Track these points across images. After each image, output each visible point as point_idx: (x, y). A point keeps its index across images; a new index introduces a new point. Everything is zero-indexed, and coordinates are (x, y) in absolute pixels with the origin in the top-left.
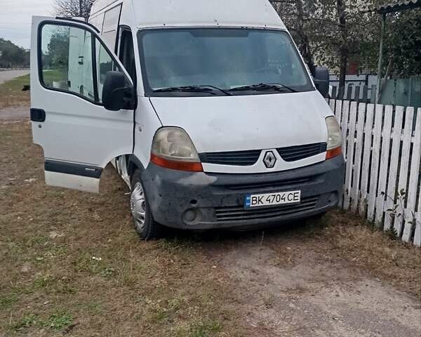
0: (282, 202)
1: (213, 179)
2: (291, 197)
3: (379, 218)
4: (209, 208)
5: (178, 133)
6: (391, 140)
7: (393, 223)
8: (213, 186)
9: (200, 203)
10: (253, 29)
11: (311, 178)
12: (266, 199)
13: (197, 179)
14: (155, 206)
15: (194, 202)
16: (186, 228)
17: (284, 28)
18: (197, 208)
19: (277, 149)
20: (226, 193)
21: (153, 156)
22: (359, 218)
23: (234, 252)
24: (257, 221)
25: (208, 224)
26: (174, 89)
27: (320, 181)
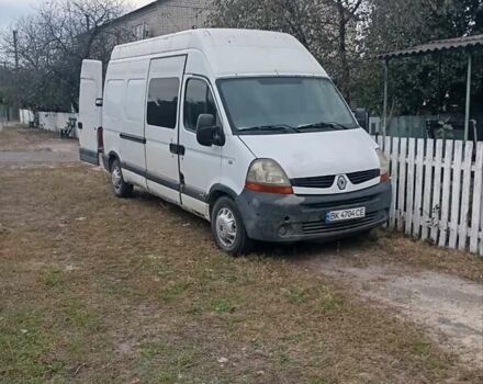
0: (352, 217)
1: (302, 199)
2: (358, 212)
3: (416, 231)
4: (298, 223)
5: (269, 164)
6: (424, 167)
7: (429, 233)
8: (302, 204)
9: (292, 219)
10: (305, 77)
11: (371, 197)
12: (341, 215)
13: (289, 200)
14: (250, 225)
15: (287, 218)
16: (279, 240)
17: (326, 75)
18: (289, 224)
19: (347, 175)
20: (313, 210)
21: (247, 183)
22: (399, 231)
23: (318, 259)
24: (333, 233)
25: (297, 236)
26: (257, 128)
27: (377, 199)
